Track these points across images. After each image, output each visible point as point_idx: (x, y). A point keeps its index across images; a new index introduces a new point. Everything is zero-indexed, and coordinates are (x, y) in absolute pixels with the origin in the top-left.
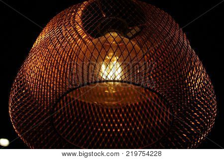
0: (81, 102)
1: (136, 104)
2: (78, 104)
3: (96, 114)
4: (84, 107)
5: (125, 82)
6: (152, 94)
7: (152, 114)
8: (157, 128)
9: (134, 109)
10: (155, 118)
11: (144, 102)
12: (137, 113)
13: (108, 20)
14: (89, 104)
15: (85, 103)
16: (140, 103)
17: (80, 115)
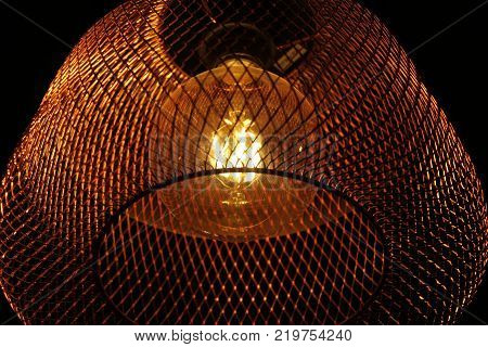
0: (169, 234)
1: (304, 233)
2: (163, 241)
3: (208, 262)
4: (177, 246)
5: (272, 172)
6: (342, 206)
7: (344, 255)
8: (357, 287)
9: (300, 245)
10: (352, 265)
11: (323, 227)
12: (307, 256)
13: (222, 32)
14: (189, 238)
15: (179, 236)
16: (314, 231)
17: (169, 265)
